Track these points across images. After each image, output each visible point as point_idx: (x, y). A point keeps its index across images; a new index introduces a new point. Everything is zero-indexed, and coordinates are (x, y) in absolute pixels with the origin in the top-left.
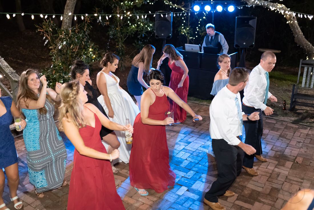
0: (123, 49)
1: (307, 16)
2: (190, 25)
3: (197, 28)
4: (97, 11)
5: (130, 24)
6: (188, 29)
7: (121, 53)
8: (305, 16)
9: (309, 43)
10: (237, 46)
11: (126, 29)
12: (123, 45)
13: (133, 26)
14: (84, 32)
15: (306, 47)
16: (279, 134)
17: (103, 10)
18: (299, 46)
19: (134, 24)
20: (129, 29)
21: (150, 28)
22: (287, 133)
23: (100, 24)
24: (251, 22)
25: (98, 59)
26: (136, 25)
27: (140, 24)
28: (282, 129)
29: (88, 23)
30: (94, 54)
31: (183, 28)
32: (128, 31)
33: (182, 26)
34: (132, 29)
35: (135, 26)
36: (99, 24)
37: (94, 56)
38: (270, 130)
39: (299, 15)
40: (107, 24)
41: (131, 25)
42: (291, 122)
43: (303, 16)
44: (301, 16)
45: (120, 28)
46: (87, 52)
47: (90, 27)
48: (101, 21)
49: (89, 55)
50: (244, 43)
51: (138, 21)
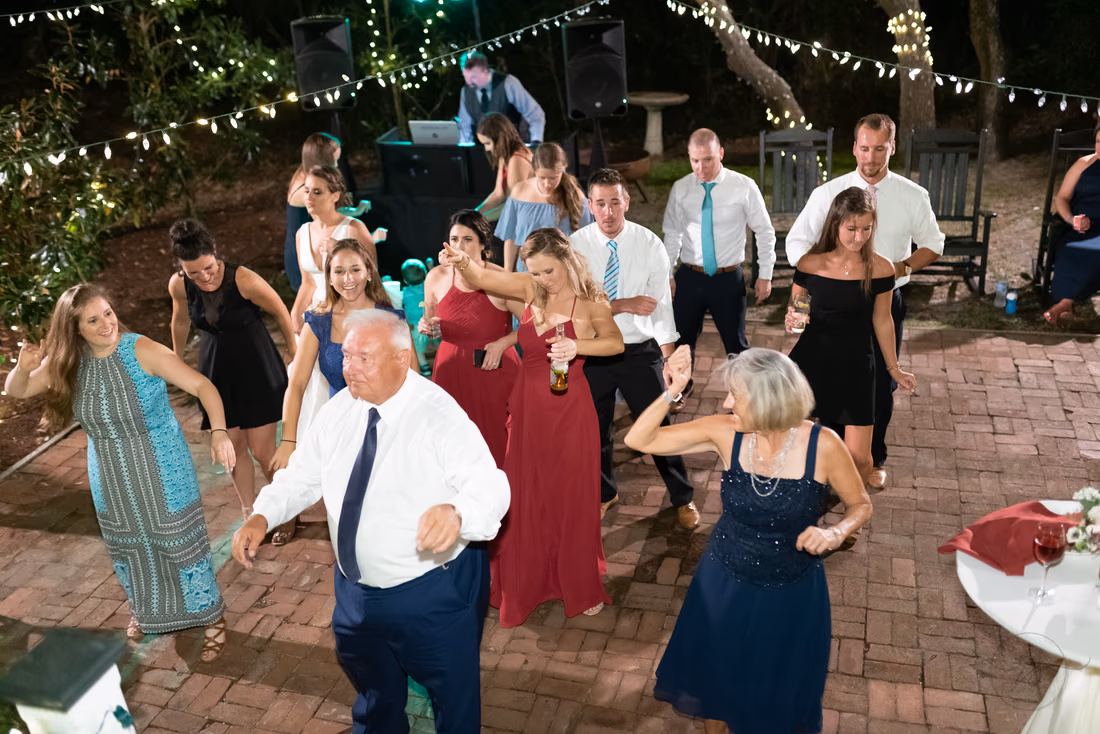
0: (183, 153)
1: (783, 42)
2: (394, 43)
3: (422, 50)
4: (70, 34)
5: (201, 69)
6: (393, 57)
7: (180, 171)
8: (778, 42)
9: (770, 70)
10: (576, 114)
11: (190, 88)
12: (183, 142)
13: (215, 75)
14: (58, 125)
15: (763, 82)
17: (93, 31)
18: (744, 81)
19: (215, 68)
20: (198, 87)
21: (270, 74)
23: (92, 80)
24: (607, 38)
25: (126, 213)
26: (221, 69)
27: (236, 64)
29: (62, 92)
30: (109, 196)
31: (374, 54)
32: (195, 95)
33: (372, 50)
34: (211, 86)
35: (219, 73)
36: (88, 79)
37: (111, 205)
38: (713, 358)
39: (760, 38)
40: (115, 75)
41: (206, 72)
42: (764, 320)
43: (773, 40)
44: (767, 41)
45: (161, 83)
46: (85, 195)
47: (76, 105)
48: (93, 70)
49: (93, 203)
50: (598, 105)
51: (228, 54)
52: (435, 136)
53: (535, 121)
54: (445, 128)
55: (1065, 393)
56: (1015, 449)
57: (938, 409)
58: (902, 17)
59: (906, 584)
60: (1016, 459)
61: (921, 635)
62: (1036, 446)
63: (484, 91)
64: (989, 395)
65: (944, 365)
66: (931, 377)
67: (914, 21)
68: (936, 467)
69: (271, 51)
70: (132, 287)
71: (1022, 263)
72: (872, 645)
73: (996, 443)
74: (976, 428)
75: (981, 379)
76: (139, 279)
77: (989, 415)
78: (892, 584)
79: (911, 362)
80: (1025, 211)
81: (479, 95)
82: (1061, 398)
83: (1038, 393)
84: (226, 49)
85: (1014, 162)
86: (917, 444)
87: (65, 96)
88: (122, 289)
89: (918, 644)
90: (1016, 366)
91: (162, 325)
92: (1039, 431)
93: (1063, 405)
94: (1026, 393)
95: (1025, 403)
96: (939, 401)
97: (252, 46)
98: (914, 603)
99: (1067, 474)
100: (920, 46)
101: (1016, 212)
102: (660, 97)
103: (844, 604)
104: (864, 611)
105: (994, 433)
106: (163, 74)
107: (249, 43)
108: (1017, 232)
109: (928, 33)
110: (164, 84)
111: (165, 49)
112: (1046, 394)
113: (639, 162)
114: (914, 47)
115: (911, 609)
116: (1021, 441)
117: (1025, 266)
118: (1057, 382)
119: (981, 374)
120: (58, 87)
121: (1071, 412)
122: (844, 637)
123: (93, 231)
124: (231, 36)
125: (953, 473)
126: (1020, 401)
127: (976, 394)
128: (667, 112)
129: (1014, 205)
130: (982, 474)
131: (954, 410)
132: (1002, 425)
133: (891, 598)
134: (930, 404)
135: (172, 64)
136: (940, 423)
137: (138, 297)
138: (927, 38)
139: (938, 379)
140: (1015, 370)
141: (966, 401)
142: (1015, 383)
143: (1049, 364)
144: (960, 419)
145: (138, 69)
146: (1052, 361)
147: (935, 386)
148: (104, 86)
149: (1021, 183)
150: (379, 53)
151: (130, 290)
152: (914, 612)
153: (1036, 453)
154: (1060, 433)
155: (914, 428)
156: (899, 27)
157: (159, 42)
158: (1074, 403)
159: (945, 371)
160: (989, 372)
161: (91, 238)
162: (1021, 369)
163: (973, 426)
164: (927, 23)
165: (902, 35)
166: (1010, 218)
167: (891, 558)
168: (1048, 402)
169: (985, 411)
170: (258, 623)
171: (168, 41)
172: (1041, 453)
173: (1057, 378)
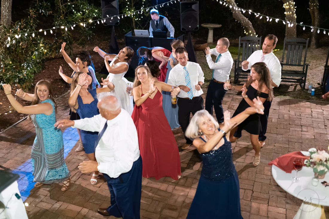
0: (69, 37)
2: (134, 6)
3: (142, 8)
5: (75, 12)
6: (133, 10)
7: (68, 42)
10: (183, 29)
11: (72, 18)
12: (70, 34)
13: (79, 14)
14: (31, 27)
16: (228, 106)
19: (79, 11)
20: (74, 17)
21: (96, 14)
22: (234, 104)
23: (43, 14)
24: (193, 7)
25: (50, 53)
26: (81, 12)
27: (85, 11)
28: (229, 101)
30: (45, 48)
31: (127, 9)
32: (73, 20)
34: (78, 17)
35: (80, 13)
36: (42, 14)
37: (46, 51)
40: (50, 13)
41: (77, 13)
42: (236, 93)
45: (64, 16)
46: (38, 47)
47: (37, 21)
48: (44, 11)
49: (40, 50)
50: (190, 27)
51: (83, 8)
52: (142, 34)
53: (171, 31)
54: (145, 32)
55: (326, 120)
56: (308, 136)
57: (285, 123)
58: (287, 3)
59: (268, 174)
60: (307, 139)
61: (270, 190)
62: (314, 136)
63: (157, 21)
64: (302, 120)
65: (289, 110)
66: (284, 113)
67: (291, 4)
68: (282, 140)
69: (96, 7)
70: (52, 75)
71: (319, 80)
72: (254, 192)
73: (302, 134)
74: (296, 129)
75: (300, 115)
76: (54, 73)
77: (301, 125)
78: (263, 174)
79: (279, 108)
80: (321, 64)
81: (156, 22)
82: (324, 122)
83: (317, 120)
84: (83, 6)
85: (320, 49)
86: (277, 133)
87: (34, 19)
88: (49, 75)
89: (269, 193)
90: (312, 111)
91: (59, 86)
92: (316, 131)
93: (325, 124)
94: (313, 119)
95: (313, 122)
96: (286, 120)
97: (90, 6)
98: (269, 181)
99: (322, 145)
100: (292, 12)
101: (319, 64)
102: (213, 25)
103: (248, 179)
104: (254, 182)
105: (302, 131)
106: (65, 13)
107: (89, 5)
108: (318, 70)
109: (295, 8)
110: (65, 16)
111: (65, 6)
112: (319, 120)
113: (204, 44)
114: (291, 13)
115: (268, 182)
116: (309, 134)
117: (319, 81)
118: (323, 117)
119: (300, 113)
120: (32, 16)
121: (327, 126)
122: (246, 189)
123: (40, 58)
124: (84, 2)
125: (287, 142)
126: (311, 122)
127: (297, 119)
128: (215, 30)
129: (318, 62)
130: (296, 143)
131: (290, 124)
132: (304, 129)
133: (262, 178)
134: (283, 121)
135: (67, 11)
136: (285, 127)
137: (53, 78)
138: (295, 10)
139: (286, 114)
140: (311, 112)
141: (294, 121)
142: (311, 116)
143: (322, 111)
144: (292, 126)
145: (57, 11)
146: (323, 110)
147: (285, 116)
148: (47, 16)
149: (322, 55)
150: (129, 9)
151: (52, 76)
152: (269, 183)
153: (314, 138)
154: (322, 132)
155: (277, 128)
156: (286, 6)
157: (64, 4)
158: (328, 123)
159: (289, 112)
160: (303, 112)
161: (39, 60)
162: (313, 112)
163: (295, 128)
164: (295, 5)
165: (287, 9)
166: (317, 66)
167: (264, 167)
168: (320, 123)
169: (299, 124)
170: (76, 174)
171: (66, 3)
172: (315, 138)
173: (324, 116)
